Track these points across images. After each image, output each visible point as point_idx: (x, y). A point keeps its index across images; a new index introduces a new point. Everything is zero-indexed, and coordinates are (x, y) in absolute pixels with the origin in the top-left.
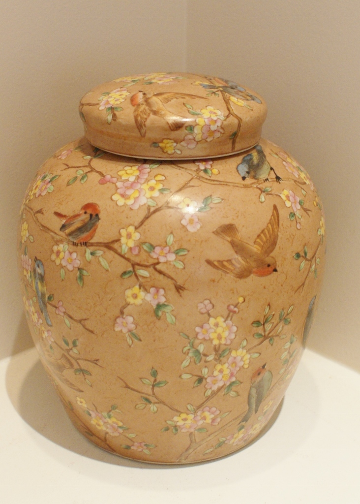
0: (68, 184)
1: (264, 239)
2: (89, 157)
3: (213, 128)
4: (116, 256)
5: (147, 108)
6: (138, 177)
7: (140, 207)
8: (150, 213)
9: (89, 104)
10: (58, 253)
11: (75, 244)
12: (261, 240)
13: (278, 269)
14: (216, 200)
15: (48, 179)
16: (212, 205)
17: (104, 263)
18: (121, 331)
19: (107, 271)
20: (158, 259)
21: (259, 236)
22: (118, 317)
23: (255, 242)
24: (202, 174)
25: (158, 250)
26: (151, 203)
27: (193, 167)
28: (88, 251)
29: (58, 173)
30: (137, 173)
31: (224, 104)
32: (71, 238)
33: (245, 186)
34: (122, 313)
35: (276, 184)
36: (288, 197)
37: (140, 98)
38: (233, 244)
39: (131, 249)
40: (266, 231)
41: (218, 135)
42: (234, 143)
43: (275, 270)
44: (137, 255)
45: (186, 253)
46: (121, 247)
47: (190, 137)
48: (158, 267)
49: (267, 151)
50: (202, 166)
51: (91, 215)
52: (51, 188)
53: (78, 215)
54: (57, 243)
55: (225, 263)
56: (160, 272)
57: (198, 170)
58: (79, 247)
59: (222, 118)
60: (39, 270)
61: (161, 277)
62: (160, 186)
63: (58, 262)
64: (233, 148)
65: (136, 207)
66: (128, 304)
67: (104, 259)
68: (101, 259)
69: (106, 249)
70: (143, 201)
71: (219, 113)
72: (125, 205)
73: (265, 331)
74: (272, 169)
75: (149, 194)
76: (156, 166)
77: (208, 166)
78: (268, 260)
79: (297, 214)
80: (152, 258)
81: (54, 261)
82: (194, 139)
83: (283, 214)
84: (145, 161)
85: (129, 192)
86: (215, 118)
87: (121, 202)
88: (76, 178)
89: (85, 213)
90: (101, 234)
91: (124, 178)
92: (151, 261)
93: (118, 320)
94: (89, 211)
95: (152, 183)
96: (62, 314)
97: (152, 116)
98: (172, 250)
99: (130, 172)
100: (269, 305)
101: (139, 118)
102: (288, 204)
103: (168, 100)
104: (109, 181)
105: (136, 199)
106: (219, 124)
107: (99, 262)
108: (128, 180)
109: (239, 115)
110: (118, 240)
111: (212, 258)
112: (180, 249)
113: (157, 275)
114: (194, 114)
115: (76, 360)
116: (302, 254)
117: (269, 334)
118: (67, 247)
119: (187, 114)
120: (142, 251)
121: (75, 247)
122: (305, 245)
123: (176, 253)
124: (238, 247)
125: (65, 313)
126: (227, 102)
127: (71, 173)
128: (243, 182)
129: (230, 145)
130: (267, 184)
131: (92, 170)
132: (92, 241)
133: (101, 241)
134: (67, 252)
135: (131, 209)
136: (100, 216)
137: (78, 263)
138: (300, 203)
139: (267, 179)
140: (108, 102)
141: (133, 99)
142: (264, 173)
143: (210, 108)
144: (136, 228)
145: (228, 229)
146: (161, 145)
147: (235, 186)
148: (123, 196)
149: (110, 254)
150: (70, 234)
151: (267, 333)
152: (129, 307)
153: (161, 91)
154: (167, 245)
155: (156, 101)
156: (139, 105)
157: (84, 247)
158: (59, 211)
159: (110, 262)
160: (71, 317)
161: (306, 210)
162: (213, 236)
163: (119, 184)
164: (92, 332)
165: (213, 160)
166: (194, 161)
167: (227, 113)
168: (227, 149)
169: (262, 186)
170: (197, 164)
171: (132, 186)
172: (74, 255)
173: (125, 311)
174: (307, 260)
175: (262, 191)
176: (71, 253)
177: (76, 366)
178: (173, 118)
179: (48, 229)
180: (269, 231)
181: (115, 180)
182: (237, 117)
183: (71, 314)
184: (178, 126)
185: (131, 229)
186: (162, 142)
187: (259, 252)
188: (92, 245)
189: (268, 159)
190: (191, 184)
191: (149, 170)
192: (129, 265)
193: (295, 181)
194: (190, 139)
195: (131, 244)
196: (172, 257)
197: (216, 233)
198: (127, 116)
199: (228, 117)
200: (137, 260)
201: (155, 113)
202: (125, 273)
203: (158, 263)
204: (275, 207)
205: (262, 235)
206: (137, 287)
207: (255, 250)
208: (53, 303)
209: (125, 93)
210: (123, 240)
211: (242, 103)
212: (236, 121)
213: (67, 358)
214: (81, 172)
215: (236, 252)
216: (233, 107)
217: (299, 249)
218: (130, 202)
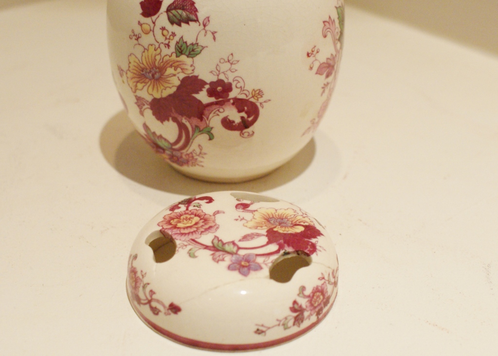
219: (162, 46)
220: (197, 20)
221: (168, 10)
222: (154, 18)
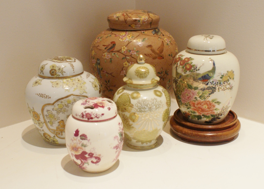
0: (106, 38)
1: (160, 49)
2: (111, 32)
3: (145, 21)
4: (121, 54)
5: (127, 16)
6: (125, 35)
7: (127, 41)
8: (129, 43)
9: (111, 17)
10: (104, 55)
11: (109, 52)
12: (159, 49)
13: (164, 58)
14: (146, 39)
15: (100, 38)
16: (145, 40)
17: (117, 56)
18: (122, 75)
19: (118, 58)
20: (132, 54)
21: (158, 48)
22: (121, 71)
23: (157, 50)
24: (143, 33)
25: (132, 51)
26: (129, 40)
27: (140, 32)
28: (113, 53)
29: (103, 36)
30: (125, 34)
31: (148, 15)
32: (108, 51)
33: (154, 36)
34: (122, 69)
35: (163, 36)
36: (166, 40)
37: (125, 14)
38: (151, 50)
39: (124, 52)
40: (160, 47)
41: (146, 23)
42: (151, 25)
43: (163, 58)
44: (126, 53)
45: (139, 52)
46: (122, 51)
47: (139, 23)
48: (132, 56)
49: (160, 29)
50: (142, 32)
51: (113, 44)
52: (101, 40)
53: (110, 45)
54: (104, 53)
55: (149, 55)
56: (132, 57)
57: (141, 32)
58: (110, 53)
59: (147, 18)
60: (98, 62)
61: (133, 59)
62: (132, 36)
63: (104, 58)
64: (151, 27)
65: (125, 41)
66: (124, 67)
67: (117, 55)
68: (116, 55)
69: (117, 52)
70: (127, 40)
71: (146, 17)
72: (122, 41)
73: (161, 76)
74: (162, 33)
75: (129, 38)
76: (130, 32)
77: (144, 31)
78: (161, 55)
79: (169, 44)
80: (130, 53)
81: (103, 58)
82: (140, 24)
83: (165, 44)
84: (127, 31)
85: (123, 38)
86: (145, 18)
87: (121, 40)
88: (108, 36)
89: (112, 44)
90: (116, 48)
91: (121, 35)
92: (130, 54)
93: (121, 72)
94: (113, 43)
95: (129, 35)
96: (105, 73)
97: (129, 18)
98: (135, 51)
99: (123, 34)
100: (162, 68)
101: (125, 19)
102: (166, 41)
103: (133, 14)
104: (118, 36)
105: (125, 39)
106: (147, 20)
107: (116, 56)
108: (123, 35)
109: (152, 18)
110: (121, 50)
111: (146, 54)
112: (138, 51)
113: (132, 58)
114: (140, 17)
115: (109, 87)
116: (171, 55)
117: (163, 77)
118: (107, 53)
119: (138, 17)
120: (128, 52)
121: (109, 53)
122: (171, 53)
123: (137, 52)
124: (153, 51)
125: (106, 72)
126: (149, 15)
127: (107, 35)
128: (154, 35)
129: (150, 26)
130: (160, 36)
131: (112, 34)
132: (114, 51)
133: (117, 50)
134: (107, 55)
135: (124, 42)
136: (116, 44)
137: (110, 57)
138: (170, 42)
139: (160, 35)
140: (116, 16)
141: (123, 15)
142: (159, 34)
143: (144, 16)
144: (126, 46)
145: (150, 46)
146: (131, 26)
147: (152, 36)
148: (122, 39)
149: (119, 53)
150: (108, 50)
151: (162, 76)
152: (124, 68)
153: (131, 12)
154: (134, 50)
155: (130, 15)
156: (125, 16)
157: (112, 53)
158: (104, 45)
159: (119, 56)
160: (108, 73)
161: (171, 44)
162: (146, 48)
163: (120, 36)
164: (114, 77)
165: (145, 30)
166: (140, 30)
167: (149, 17)
168: (149, 27)
169: (159, 36)
170: (141, 31)
171: (124, 36)
172: (109, 55)
173: (123, 69)
174: (172, 57)
175: (159, 37)
176: (108, 55)
177: (109, 89)
178: (134, 19)
179: (101, 50)
180: (161, 47)
181: (119, 35)
182: (151, 18)
183: (108, 72)
184: (136, 20)
185: (124, 47)
186: (131, 25)
187: (158, 53)
188: (114, 52)
189: (160, 31)
190: (140, 35)
191: (128, 33)
192: (124, 56)
193: (168, 37)
194: (139, 24)
195: (125, 50)
196: (135, 53)
197: (147, 47)
198: (122, 18)
199: (149, 18)
200: (126, 54)
201: (130, 17)
202: (123, 58)
203: (132, 55)
204: (163, 42)
205: (159, 48)
206: (126, 62)
207: (158, 52)
208: (103, 70)
209: (121, 14)
210: (122, 49)
211: (152, 15)
212: (151, 19)
213: (106, 87)
214: (109, 35)
215: (152, 52)
216: (150, 16)
217: (170, 53)
218: (124, 40)
219: (78, 144)
220: (87, 139)
221: (81, 136)
222: (77, 137)
